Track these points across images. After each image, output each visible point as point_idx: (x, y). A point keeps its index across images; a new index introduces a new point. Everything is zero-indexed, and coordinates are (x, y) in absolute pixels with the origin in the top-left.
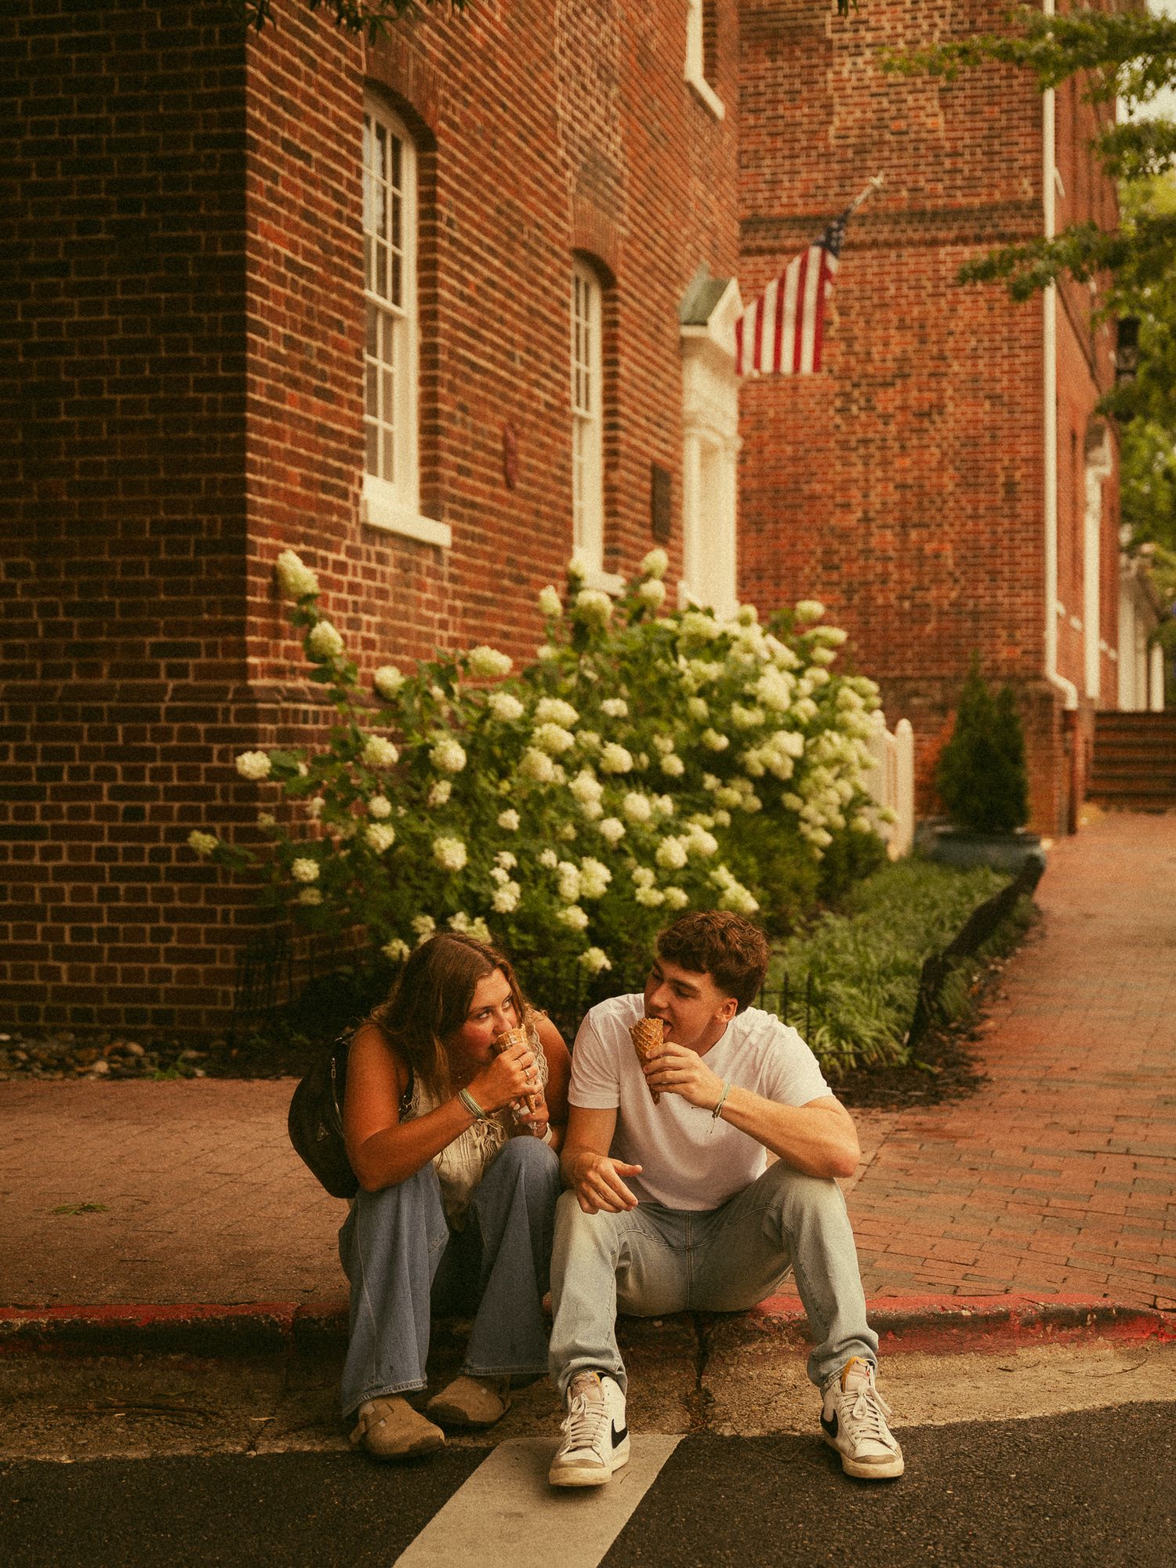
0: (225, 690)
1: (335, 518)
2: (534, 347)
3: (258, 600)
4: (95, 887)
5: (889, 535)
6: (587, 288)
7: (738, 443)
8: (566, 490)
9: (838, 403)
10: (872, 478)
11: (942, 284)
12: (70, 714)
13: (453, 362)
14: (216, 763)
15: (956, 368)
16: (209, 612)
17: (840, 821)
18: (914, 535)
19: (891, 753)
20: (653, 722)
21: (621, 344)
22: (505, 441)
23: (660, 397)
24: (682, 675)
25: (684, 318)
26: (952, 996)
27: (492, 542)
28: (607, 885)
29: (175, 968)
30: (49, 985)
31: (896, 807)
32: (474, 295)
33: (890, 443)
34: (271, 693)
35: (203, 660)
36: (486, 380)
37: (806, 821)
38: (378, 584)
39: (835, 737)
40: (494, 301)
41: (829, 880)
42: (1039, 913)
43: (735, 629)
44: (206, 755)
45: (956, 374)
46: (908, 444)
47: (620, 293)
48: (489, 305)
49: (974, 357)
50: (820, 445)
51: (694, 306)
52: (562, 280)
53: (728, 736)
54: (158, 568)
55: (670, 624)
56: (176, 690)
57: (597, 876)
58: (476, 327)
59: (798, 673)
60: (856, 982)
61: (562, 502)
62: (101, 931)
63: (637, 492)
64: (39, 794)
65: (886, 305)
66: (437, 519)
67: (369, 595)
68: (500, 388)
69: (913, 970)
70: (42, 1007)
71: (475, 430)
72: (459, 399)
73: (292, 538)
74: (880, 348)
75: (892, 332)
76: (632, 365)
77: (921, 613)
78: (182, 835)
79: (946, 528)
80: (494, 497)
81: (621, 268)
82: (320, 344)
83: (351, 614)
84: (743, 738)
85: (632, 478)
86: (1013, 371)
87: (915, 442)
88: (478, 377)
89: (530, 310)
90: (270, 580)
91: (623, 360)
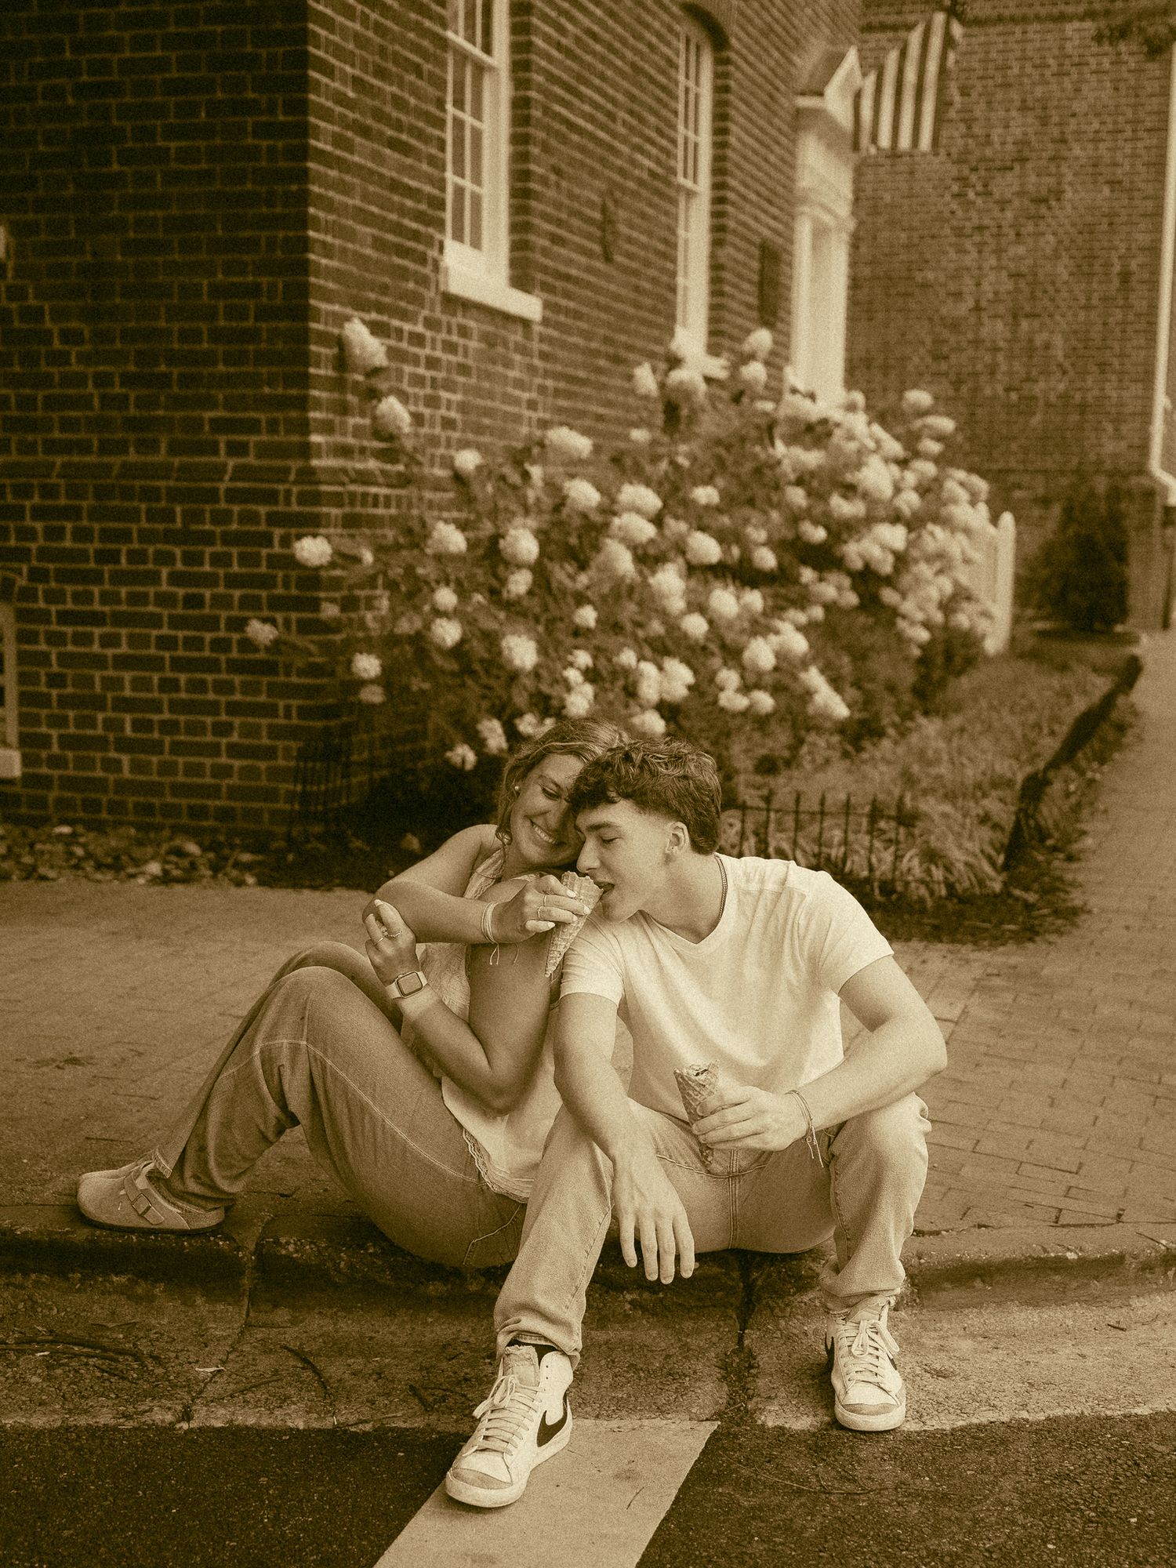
0: (287, 470)
1: (411, 285)
2: (636, 108)
3: (322, 372)
4: (156, 678)
5: (1000, 325)
6: (698, 48)
7: (851, 225)
8: (669, 265)
9: (955, 188)
10: (986, 266)
11: (1067, 62)
12: (127, 493)
13: (547, 120)
14: (277, 549)
15: (1077, 151)
16: (270, 385)
17: (938, 617)
18: (1025, 324)
19: (993, 549)
20: (747, 511)
21: (733, 113)
22: (604, 210)
23: (773, 173)
24: (779, 462)
25: (799, 88)
26: (1049, 812)
27: (588, 319)
28: (690, 688)
29: (237, 763)
30: (112, 777)
31: (994, 601)
32: (573, 46)
33: (1006, 230)
34: (335, 475)
35: (264, 438)
36: (584, 142)
37: (904, 617)
38: (460, 359)
39: (938, 531)
40: (594, 53)
41: (925, 678)
42: (1136, 714)
43: (837, 415)
44: (267, 540)
45: (1077, 158)
46: (1023, 231)
47: (733, 56)
48: (588, 58)
49: (1096, 141)
50: (934, 231)
51: (812, 76)
52: (669, 37)
53: (827, 528)
54: (216, 336)
55: (769, 406)
56: (236, 468)
57: (678, 678)
58: (573, 82)
59: (903, 463)
60: (950, 797)
61: (665, 278)
62: (163, 723)
63: (745, 272)
64: (97, 578)
65: (1010, 85)
66: (528, 292)
67: (449, 371)
68: (599, 150)
69: (1010, 783)
70: (104, 799)
71: (571, 196)
72: (553, 161)
73: (361, 306)
74: (1000, 130)
75: (1014, 113)
76: (742, 134)
77: (1029, 403)
78: (239, 624)
79: (1058, 318)
80: (589, 270)
81: (735, 29)
82: (394, 89)
83: (428, 391)
84: (842, 530)
85: (741, 257)
86: (1134, 156)
87: (1030, 228)
88: (575, 138)
89: (633, 65)
90: (335, 350)
91: (733, 128)
